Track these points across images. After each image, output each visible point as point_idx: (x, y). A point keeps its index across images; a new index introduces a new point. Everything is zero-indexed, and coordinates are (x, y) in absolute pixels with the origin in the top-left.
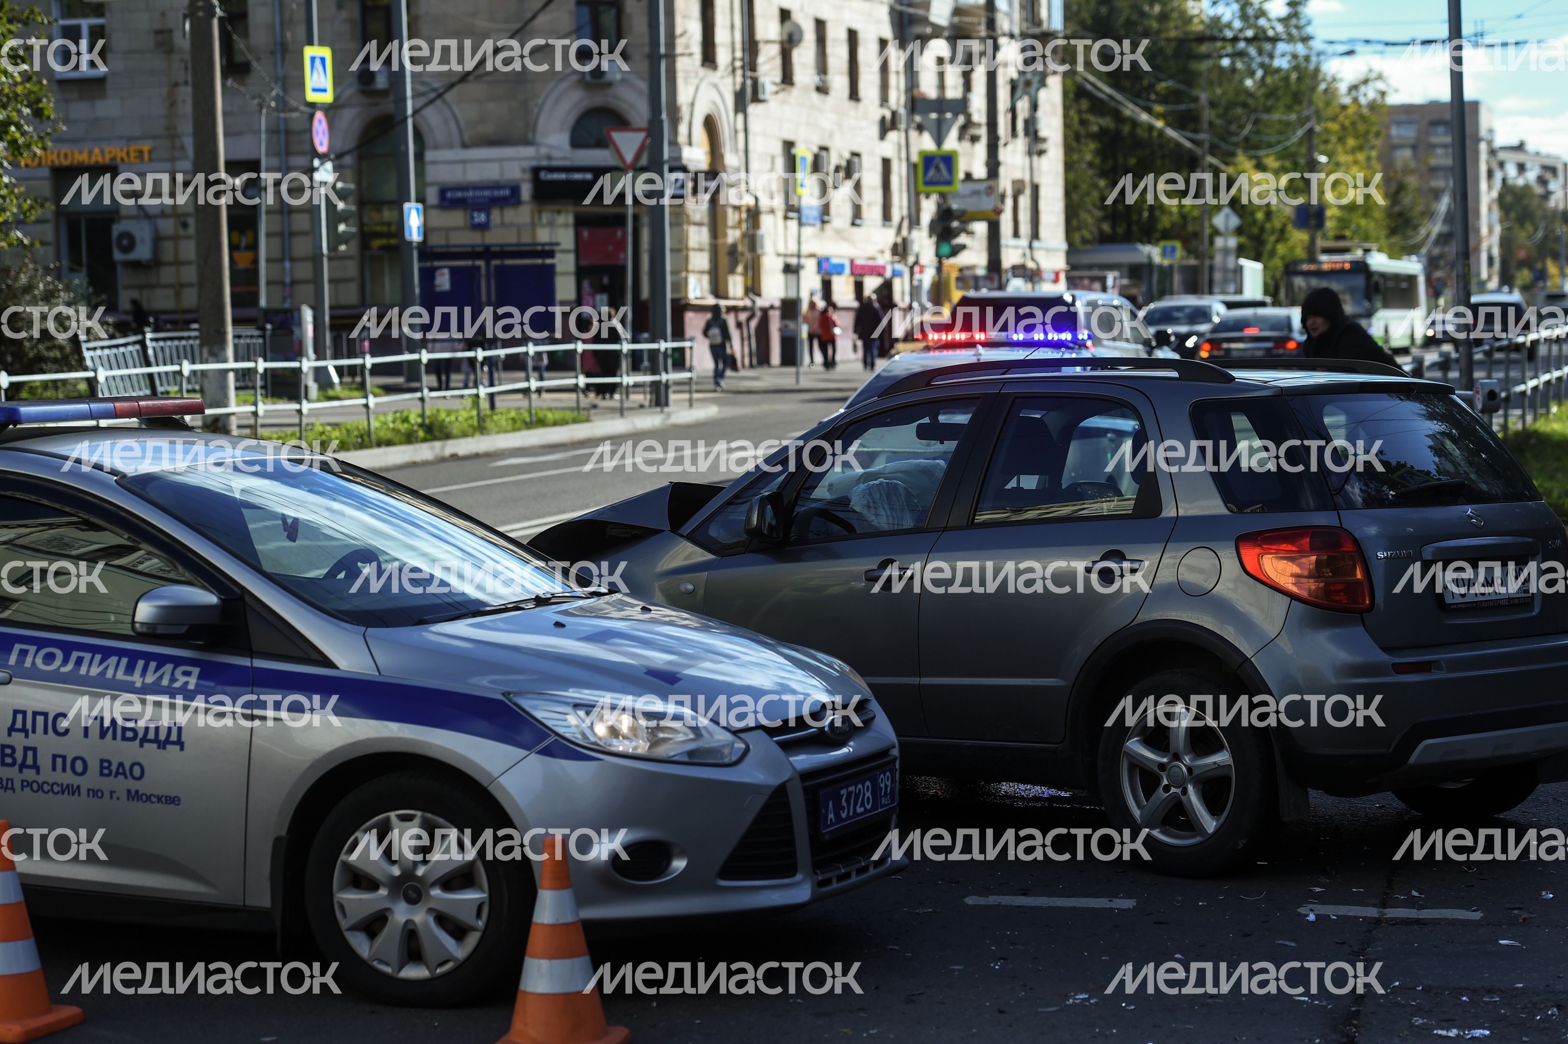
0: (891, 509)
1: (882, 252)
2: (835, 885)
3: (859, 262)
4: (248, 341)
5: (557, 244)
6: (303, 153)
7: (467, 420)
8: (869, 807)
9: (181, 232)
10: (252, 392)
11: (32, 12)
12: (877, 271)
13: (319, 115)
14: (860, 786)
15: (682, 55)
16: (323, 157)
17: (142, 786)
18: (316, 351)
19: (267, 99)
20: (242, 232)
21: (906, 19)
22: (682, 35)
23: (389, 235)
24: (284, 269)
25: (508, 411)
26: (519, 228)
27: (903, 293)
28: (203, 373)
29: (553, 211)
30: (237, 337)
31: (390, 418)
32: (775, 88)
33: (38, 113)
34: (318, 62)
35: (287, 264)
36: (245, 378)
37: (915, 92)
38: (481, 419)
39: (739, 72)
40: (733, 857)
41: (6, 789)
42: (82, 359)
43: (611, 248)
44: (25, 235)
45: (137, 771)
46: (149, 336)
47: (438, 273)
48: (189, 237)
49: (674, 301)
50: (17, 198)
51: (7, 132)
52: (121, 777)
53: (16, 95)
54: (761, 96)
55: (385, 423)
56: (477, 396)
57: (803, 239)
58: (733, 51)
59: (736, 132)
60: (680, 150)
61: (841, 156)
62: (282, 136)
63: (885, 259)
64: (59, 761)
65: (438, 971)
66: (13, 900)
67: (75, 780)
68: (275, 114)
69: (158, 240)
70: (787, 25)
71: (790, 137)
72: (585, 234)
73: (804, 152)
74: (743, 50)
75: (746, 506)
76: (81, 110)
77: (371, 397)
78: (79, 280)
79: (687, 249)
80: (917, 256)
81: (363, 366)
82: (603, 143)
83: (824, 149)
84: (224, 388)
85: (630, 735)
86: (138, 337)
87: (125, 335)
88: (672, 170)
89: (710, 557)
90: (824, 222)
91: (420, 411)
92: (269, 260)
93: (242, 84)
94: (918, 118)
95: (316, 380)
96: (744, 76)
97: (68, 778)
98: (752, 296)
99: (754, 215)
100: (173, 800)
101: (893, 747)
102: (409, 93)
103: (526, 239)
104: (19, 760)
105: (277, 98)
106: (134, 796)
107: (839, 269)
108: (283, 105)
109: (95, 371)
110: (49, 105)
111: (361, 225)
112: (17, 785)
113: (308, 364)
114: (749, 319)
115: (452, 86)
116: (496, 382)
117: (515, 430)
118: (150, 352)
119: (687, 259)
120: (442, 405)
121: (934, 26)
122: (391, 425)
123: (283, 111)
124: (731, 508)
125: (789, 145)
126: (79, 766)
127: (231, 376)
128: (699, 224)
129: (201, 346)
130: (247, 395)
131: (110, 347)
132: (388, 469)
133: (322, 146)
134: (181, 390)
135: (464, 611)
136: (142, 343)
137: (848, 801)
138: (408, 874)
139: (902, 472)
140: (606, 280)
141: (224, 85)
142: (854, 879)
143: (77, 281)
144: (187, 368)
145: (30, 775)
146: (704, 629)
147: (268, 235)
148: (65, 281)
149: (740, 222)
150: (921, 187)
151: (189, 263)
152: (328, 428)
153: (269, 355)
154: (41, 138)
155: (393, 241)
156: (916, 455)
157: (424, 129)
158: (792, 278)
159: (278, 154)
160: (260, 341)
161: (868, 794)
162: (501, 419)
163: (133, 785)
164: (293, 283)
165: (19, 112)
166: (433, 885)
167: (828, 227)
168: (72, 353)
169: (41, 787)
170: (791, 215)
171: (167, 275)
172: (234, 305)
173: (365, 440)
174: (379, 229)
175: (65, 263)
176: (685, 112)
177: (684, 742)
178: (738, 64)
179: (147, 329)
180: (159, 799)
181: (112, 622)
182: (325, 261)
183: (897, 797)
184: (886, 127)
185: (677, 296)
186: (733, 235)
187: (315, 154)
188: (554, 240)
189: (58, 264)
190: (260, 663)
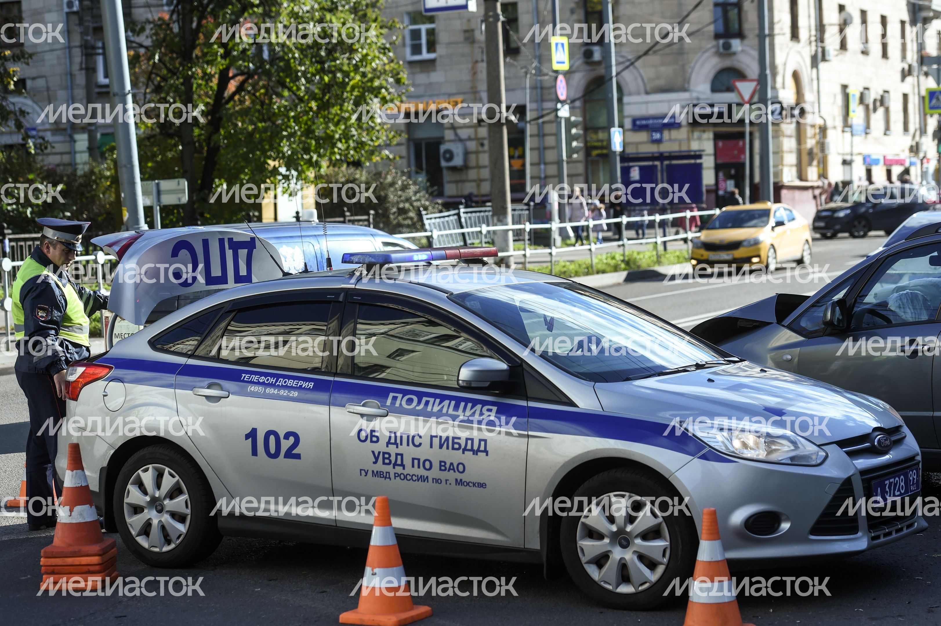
0: (914, 309)
1: (903, 151)
2: (882, 539)
3: (889, 157)
4: (520, 212)
5: (703, 151)
6: (551, 100)
7: (650, 257)
8: (903, 492)
9: (480, 149)
10: (522, 242)
11: (394, 22)
12: (900, 162)
13: (561, 78)
14: (897, 479)
15: (779, 34)
16: (563, 102)
17: (464, 477)
18: (560, 218)
19: (530, 69)
20: (516, 148)
21: (917, 8)
22: (778, 22)
23: (602, 148)
24: (540, 169)
25: (675, 251)
26: (680, 141)
27: (917, 176)
28: (494, 232)
29: (700, 131)
30: (514, 210)
31: (604, 257)
32: (836, 53)
33: (398, 81)
34: (560, 46)
35: (542, 167)
36: (518, 235)
37: (923, 52)
38: (659, 257)
39: (814, 44)
40: (819, 522)
41: (386, 478)
42: (423, 225)
43: (736, 152)
44: (391, 153)
45: (461, 468)
46: (462, 210)
47: (632, 170)
48: (484, 152)
49: (775, 184)
50: (386, 131)
51: (380, 93)
52: (452, 471)
53: (385, 71)
54: (827, 58)
55: (601, 260)
56: (656, 243)
57: (854, 144)
58: (810, 31)
59: (812, 80)
60: (777, 92)
61: (877, 93)
62: (539, 91)
63: (905, 155)
64: (416, 462)
65: (640, 588)
66: (391, 543)
67: (425, 473)
68: (535, 78)
69: (466, 153)
70: (843, 14)
71: (845, 82)
72: (720, 144)
73: (854, 92)
74: (816, 30)
75: (823, 308)
76: (422, 78)
77: (593, 244)
78: (421, 178)
79: (782, 152)
80: (925, 153)
81: (588, 227)
82: (730, 89)
83: (867, 89)
84: (506, 240)
85: (754, 447)
86: (456, 212)
87: (449, 211)
88: (772, 103)
89: (801, 339)
90: (867, 133)
91: (622, 252)
92: (532, 164)
93: (515, 60)
94: (925, 68)
95: (560, 235)
96: (817, 46)
97: (421, 472)
98: (822, 179)
99: (823, 130)
100: (482, 485)
101: (918, 455)
102: (614, 62)
103: (684, 148)
104: (393, 462)
105: (536, 68)
106: (460, 482)
107: (877, 162)
108: (539, 72)
109: (431, 231)
110: (404, 76)
111: (586, 142)
112: (392, 476)
113: (555, 225)
114: (821, 194)
115: (639, 57)
116: (667, 234)
117: (679, 262)
118: (463, 220)
119: (782, 158)
120: (636, 249)
121: (935, 11)
122: (605, 261)
123: (540, 76)
124: (814, 309)
125: (845, 87)
126: (427, 465)
127: (510, 234)
128: (790, 136)
129: (493, 216)
130: (520, 244)
131: (440, 217)
132: (604, 287)
133: (562, 96)
134: (481, 242)
135: (653, 372)
136: (458, 215)
137: (890, 488)
138: (621, 531)
139: (921, 286)
140: (733, 172)
141: (505, 61)
142: (894, 535)
143: (420, 179)
144: (485, 229)
145: (399, 470)
146: (796, 382)
147: (531, 149)
148: (414, 179)
149: (815, 135)
150: (928, 110)
151: (485, 167)
152: (568, 264)
153: (532, 220)
154: (399, 96)
155: (605, 151)
156: (928, 275)
157: (623, 84)
158: (847, 167)
159: (536, 101)
160: (527, 212)
161: (902, 484)
162: (670, 256)
163: (459, 476)
164: (546, 177)
165: (387, 80)
166: (636, 537)
167: (869, 136)
168: (418, 221)
169: (405, 477)
170: (847, 129)
171: (472, 174)
172: (512, 191)
173: (590, 271)
174: (596, 144)
175: (413, 168)
176: (780, 69)
177: (788, 451)
178: (813, 39)
179: (461, 207)
180: (474, 485)
181: (445, 380)
182: (565, 164)
183: (920, 486)
184: (905, 74)
185: (776, 180)
186: (810, 143)
187: (558, 100)
188: (702, 148)
189: (409, 169)
190: (532, 404)
